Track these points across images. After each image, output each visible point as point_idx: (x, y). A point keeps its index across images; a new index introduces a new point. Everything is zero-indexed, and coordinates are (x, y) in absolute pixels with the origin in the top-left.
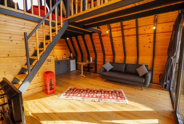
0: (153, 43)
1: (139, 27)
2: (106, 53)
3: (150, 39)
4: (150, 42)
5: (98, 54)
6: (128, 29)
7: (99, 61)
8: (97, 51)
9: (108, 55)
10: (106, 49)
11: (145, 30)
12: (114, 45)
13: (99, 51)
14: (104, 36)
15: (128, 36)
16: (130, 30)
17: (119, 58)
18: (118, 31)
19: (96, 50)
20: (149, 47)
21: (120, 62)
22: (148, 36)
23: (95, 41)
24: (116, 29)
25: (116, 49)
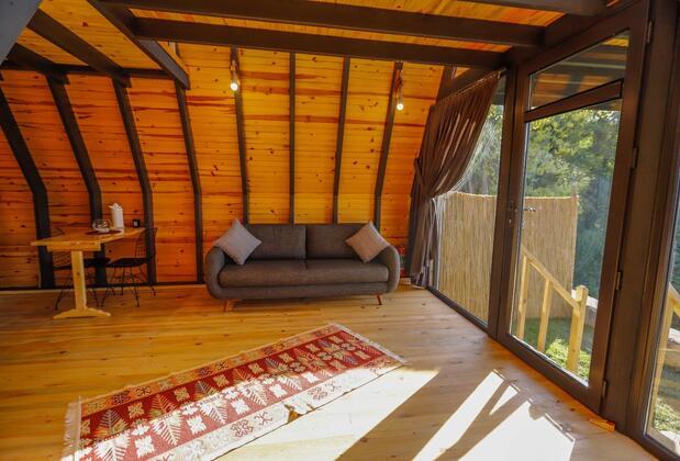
0: (378, 155)
1: (351, 93)
2: (206, 183)
3: (372, 141)
4: (372, 151)
5: (157, 187)
6: (314, 93)
7: (166, 224)
8: (150, 176)
9: (213, 194)
10: (204, 167)
11: (363, 109)
12: (249, 152)
13: (167, 172)
14: (203, 101)
15: (308, 119)
16: (316, 98)
17: (266, 205)
18: (271, 91)
19: (148, 167)
20: (368, 167)
21: (272, 219)
22: (370, 129)
23: (141, 122)
24: (263, 83)
25: (254, 168)
